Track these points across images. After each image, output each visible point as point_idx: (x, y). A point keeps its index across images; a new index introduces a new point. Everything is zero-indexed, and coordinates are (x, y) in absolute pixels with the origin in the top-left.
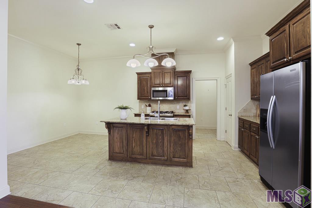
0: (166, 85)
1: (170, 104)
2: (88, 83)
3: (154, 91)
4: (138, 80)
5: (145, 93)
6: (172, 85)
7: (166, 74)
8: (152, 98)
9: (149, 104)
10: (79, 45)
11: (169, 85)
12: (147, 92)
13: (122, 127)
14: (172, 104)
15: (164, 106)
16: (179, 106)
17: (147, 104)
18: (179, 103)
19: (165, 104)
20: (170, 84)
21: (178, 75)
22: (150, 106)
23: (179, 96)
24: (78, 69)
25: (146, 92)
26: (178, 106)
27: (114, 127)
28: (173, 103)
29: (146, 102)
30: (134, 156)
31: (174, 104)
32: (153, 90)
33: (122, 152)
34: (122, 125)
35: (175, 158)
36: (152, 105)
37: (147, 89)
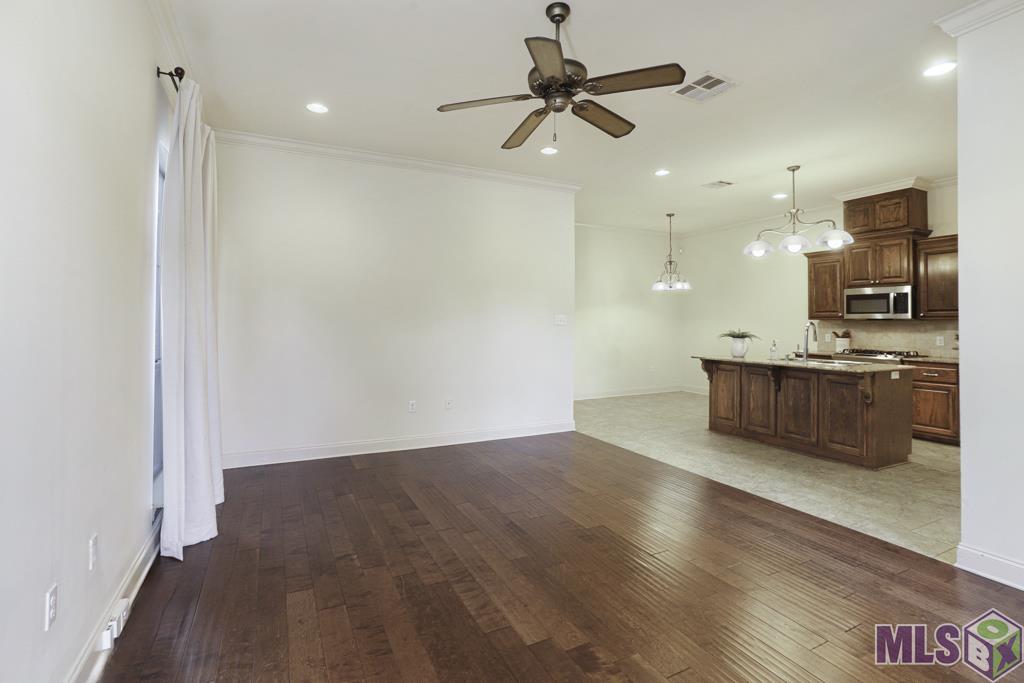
0: (886, 280)
1: (910, 332)
2: (687, 286)
3: (850, 298)
4: (810, 272)
5: (827, 303)
6: (904, 280)
7: (886, 252)
8: (847, 316)
9: (844, 330)
10: (670, 215)
11: (897, 280)
12: (834, 300)
13: (732, 371)
14: (919, 331)
15: (890, 338)
16: (942, 338)
17: (840, 332)
18: (945, 329)
19: (896, 331)
20: (900, 277)
21: (928, 251)
22: (846, 335)
23: (931, 308)
24: (671, 262)
25: (830, 300)
26: (938, 338)
27: (718, 369)
28: (922, 329)
29: (838, 325)
30: (751, 428)
31: (926, 331)
32: (848, 296)
33: (731, 417)
34: (732, 367)
35: (833, 442)
36: (853, 333)
37: (834, 293)
